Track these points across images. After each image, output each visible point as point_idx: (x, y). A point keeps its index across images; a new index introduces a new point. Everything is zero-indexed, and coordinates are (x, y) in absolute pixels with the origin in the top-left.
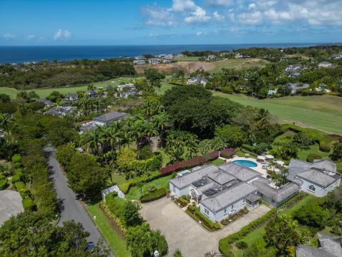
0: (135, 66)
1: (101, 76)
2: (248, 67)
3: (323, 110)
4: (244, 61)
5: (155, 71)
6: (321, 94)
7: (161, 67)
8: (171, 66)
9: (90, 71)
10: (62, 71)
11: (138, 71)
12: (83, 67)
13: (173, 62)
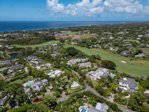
0: (55, 37)
1: (45, 40)
2: (91, 37)
3: (98, 52)
4: (90, 35)
5: (62, 38)
6: (99, 48)
7: (64, 37)
8: (67, 36)
9: (41, 39)
10: (33, 39)
11: (56, 39)
12: (39, 37)
13: (67, 35)
